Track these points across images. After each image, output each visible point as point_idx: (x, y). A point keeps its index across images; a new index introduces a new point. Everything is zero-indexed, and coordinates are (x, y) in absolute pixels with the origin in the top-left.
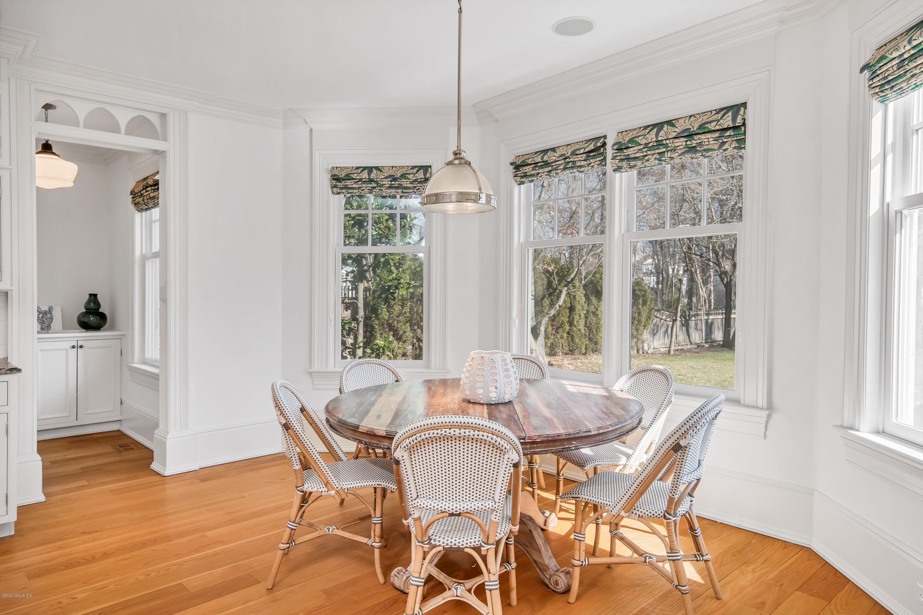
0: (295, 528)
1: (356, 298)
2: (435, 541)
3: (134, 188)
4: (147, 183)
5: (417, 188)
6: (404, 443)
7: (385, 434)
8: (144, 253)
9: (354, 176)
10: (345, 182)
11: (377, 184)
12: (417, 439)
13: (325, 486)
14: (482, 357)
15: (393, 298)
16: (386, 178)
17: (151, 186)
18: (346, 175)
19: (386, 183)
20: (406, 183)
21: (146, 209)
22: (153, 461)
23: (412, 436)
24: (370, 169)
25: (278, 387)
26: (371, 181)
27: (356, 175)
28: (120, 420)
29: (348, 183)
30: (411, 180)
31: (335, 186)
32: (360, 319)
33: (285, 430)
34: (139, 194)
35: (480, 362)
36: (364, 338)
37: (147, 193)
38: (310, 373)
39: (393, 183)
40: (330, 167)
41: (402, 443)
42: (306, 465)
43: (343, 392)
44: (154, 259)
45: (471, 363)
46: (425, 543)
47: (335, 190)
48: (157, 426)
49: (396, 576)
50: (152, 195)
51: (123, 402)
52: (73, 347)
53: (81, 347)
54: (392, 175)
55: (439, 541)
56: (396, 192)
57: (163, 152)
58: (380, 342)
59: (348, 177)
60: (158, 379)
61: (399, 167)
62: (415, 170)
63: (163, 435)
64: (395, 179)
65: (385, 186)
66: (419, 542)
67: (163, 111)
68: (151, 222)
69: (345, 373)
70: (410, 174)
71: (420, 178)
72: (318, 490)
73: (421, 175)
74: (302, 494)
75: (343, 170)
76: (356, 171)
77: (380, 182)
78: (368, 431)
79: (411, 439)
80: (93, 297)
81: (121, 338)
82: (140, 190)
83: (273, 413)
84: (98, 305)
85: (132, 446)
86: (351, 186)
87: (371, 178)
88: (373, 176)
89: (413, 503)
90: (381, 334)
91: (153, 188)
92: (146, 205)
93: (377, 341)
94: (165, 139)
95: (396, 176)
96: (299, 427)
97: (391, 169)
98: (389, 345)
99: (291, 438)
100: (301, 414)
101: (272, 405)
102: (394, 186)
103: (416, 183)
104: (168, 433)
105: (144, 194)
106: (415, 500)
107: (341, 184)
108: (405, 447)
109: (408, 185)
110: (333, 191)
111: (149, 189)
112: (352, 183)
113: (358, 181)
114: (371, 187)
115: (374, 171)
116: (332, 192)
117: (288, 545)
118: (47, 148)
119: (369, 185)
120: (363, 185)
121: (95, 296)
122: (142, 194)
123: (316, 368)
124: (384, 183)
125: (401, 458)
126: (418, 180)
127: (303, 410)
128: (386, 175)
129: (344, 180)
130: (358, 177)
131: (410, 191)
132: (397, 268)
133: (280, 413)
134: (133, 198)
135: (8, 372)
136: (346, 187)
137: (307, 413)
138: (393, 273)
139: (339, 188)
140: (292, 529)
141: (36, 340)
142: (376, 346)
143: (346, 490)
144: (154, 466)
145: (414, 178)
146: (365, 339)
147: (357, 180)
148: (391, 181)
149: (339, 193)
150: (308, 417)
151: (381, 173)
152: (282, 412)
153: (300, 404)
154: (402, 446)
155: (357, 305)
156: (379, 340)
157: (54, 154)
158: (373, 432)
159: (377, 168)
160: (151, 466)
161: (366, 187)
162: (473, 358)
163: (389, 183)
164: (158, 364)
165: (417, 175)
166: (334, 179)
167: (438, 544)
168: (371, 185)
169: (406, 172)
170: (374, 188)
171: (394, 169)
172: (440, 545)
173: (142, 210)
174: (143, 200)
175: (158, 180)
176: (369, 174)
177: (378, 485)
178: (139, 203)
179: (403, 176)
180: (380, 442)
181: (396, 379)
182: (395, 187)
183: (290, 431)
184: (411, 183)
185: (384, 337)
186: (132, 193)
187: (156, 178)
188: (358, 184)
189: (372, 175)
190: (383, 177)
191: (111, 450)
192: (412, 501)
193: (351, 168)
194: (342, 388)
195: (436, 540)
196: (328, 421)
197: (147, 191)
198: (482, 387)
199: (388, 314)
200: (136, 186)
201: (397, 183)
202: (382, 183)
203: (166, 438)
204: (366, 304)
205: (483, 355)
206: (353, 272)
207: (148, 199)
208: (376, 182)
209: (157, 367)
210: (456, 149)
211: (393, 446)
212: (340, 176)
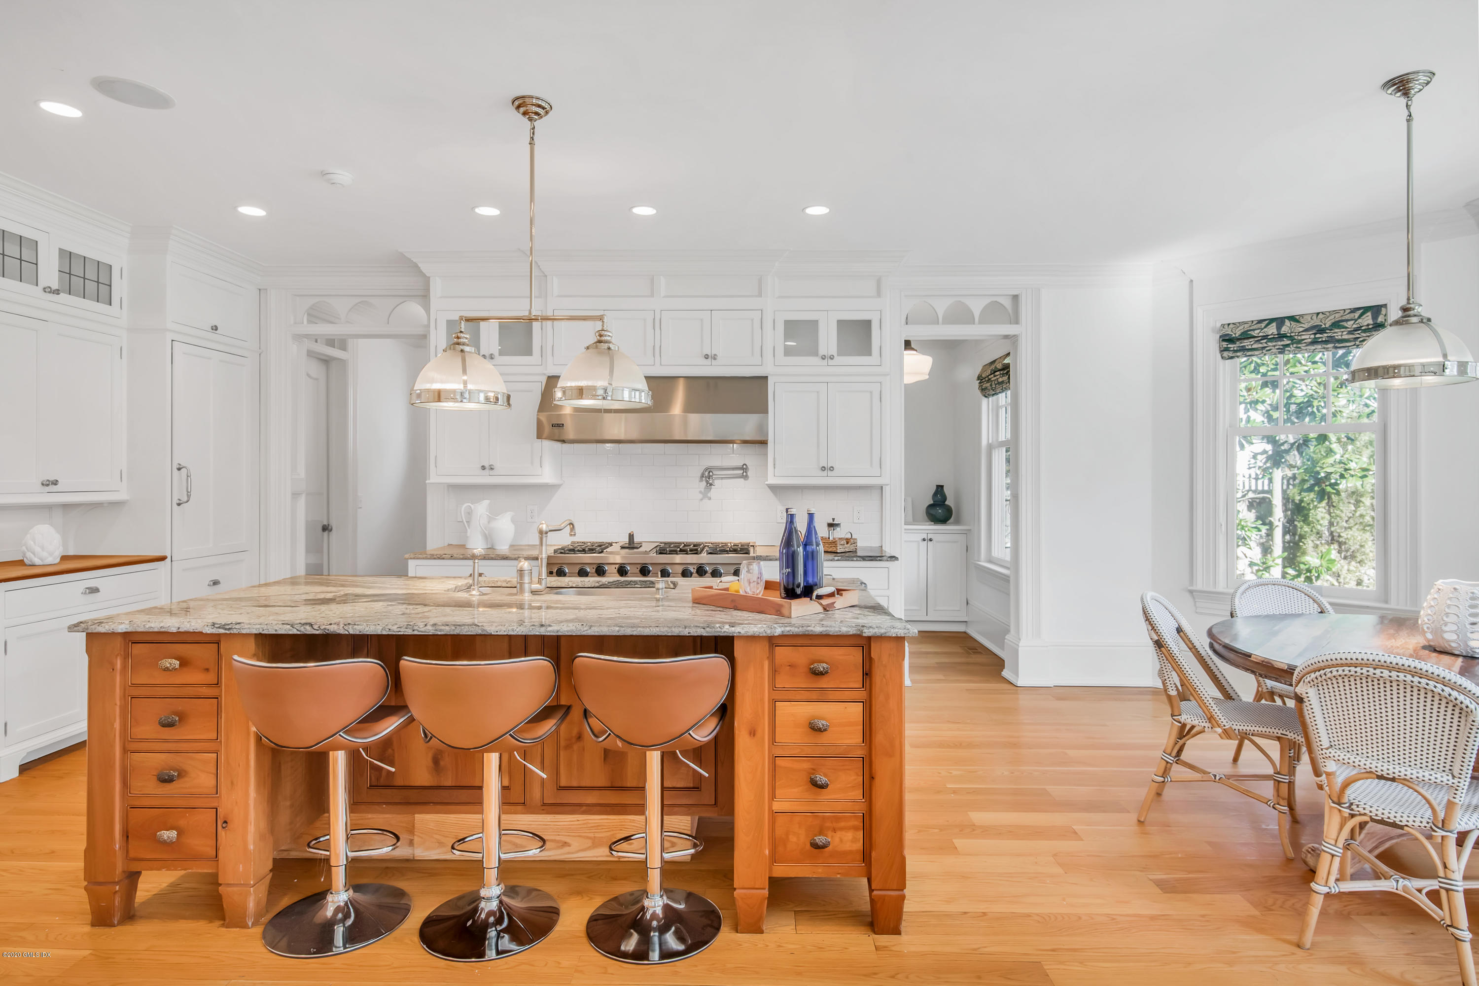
0: (1172, 762)
1: (1270, 492)
2: (1358, 807)
3: (981, 372)
4: (996, 367)
5: (1361, 339)
6: (1308, 678)
7: (1286, 667)
8: (990, 442)
9: (1255, 333)
10: (1241, 343)
11: (1292, 340)
12: (1326, 675)
13: (1208, 721)
14: (1455, 589)
15: (1335, 491)
16: (1306, 330)
17: (1000, 370)
18: (1242, 334)
19: (1307, 337)
20: (1340, 334)
21: (993, 395)
22: (1004, 668)
23: (1319, 671)
24: (1280, 321)
25: (1149, 599)
26: (1281, 336)
27: (1259, 331)
28: (966, 622)
29: (1246, 343)
30: (1349, 330)
31: (1227, 349)
32: (1276, 523)
33: (1157, 648)
34: (987, 379)
35: (1451, 595)
36: (1283, 552)
37: (995, 378)
38: (1191, 592)
39: (1318, 336)
40: (1219, 325)
41: (1305, 677)
42: (1184, 695)
43: (1234, 615)
44: (1000, 449)
45: (1436, 596)
46: (1342, 805)
47: (1226, 354)
48: (1008, 631)
49: (1309, 852)
50: (1000, 380)
51: (969, 602)
52: (924, 540)
53: (931, 540)
54: (1317, 326)
55: (1364, 809)
56: (1324, 348)
57: (1015, 335)
58: (1311, 559)
59: (1245, 336)
60: (1008, 581)
61: (1329, 312)
62: (1357, 315)
63: (1016, 642)
64: (1322, 331)
65: (1306, 341)
66: (1334, 802)
67: (1015, 293)
68: (997, 408)
69: (1238, 595)
70: (1347, 321)
71: (1366, 324)
72: (1200, 724)
73: (1367, 320)
74: (1180, 725)
75: (1238, 327)
76: (1259, 325)
77: (1296, 337)
78: (1263, 661)
79: (1318, 674)
80: (940, 488)
81: (967, 533)
82: (987, 374)
83: (1144, 626)
84: (945, 498)
85: (980, 650)
86: (1250, 347)
87: (1282, 332)
88: (1285, 329)
89: (1323, 752)
90: (1316, 546)
91: (1001, 372)
92: (993, 390)
93: (1307, 558)
94: (1017, 321)
95: (1323, 326)
96: (1175, 646)
97: (1314, 317)
98: (1330, 566)
99: (1164, 658)
100: (1177, 635)
101: (1142, 619)
102: (1320, 340)
103: (1359, 332)
104: (1020, 640)
105: (992, 379)
106: (1327, 749)
107: (1235, 345)
108: (1309, 682)
109: (1343, 337)
110: (1223, 356)
111: (998, 373)
112: (1252, 343)
113: (1261, 340)
114: (1282, 345)
115: (1287, 322)
116: (1222, 358)
117: (1162, 779)
118: (908, 345)
119: (1279, 343)
120: (1270, 344)
121: (942, 486)
122: (990, 379)
123: (1199, 586)
124: (1303, 337)
125: (1304, 696)
126: (1363, 328)
127: (1179, 630)
128: (1306, 326)
129: (1238, 339)
130: (1261, 334)
131: (1348, 344)
132: (1344, 446)
133: (1151, 628)
134: (980, 383)
135: (889, 559)
136: (1243, 349)
137: (1185, 634)
138: (1335, 454)
139: (1231, 351)
140: (1167, 762)
141: (903, 531)
142: (1305, 565)
143: (1237, 731)
144: (1005, 673)
145: (1355, 326)
146: (1286, 554)
147: (1260, 338)
148: (1315, 334)
149: (1232, 358)
150: (1186, 640)
151: (1298, 324)
152: (1154, 627)
153: (1176, 623)
154: (1306, 680)
155: (1270, 501)
156: (1312, 557)
157: (913, 349)
158: (1270, 663)
159: (1292, 318)
160: (1002, 673)
161: (1274, 346)
162: (1439, 589)
163: (1312, 336)
164: (1008, 566)
165: (1360, 321)
166: (1224, 340)
167: (1363, 812)
168: (1282, 343)
169: (1340, 319)
170: (1288, 345)
171: (1321, 316)
172: (1365, 814)
173: (989, 395)
174: (991, 385)
175: (1009, 364)
176: (1279, 328)
177: (1282, 734)
178: (986, 388)
179: (1336, 325)
180: (1280, 676)
181: (1319, 610)
182: (1322, 341)
183: (1163, 649)
184: (1350, 333)
185: (1321, 552)
186: (980, 378)
187: (1006, 361)
188: (1261, 343)
189: (1283, 329)
190: (1301, 329)
191: (959, 650)
192: (1322, 750)
193: (1250, 323)
194: (1234, 612)
195: (1360, 806)
196: (1211, 646)
197: (995, 376)
198: (1456, 631)
199: (1328, 517)
200: (983, 370)
201: (1326, 335)
202: (1299, 338)
203: (1018, 645)
204: (1286, 499)
205: (1457, 587)
206: (1265, 452)
207: (996, 384)
208: (1291, 338)
209: (1008, 568)
210: (1406, 303)
211: (1294, 680)
212: (1234, 336)
